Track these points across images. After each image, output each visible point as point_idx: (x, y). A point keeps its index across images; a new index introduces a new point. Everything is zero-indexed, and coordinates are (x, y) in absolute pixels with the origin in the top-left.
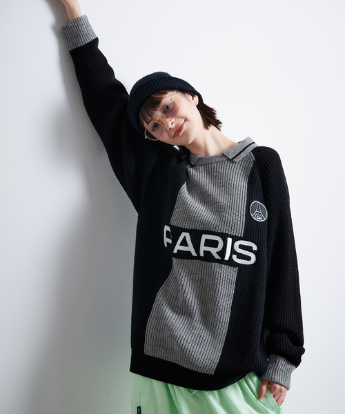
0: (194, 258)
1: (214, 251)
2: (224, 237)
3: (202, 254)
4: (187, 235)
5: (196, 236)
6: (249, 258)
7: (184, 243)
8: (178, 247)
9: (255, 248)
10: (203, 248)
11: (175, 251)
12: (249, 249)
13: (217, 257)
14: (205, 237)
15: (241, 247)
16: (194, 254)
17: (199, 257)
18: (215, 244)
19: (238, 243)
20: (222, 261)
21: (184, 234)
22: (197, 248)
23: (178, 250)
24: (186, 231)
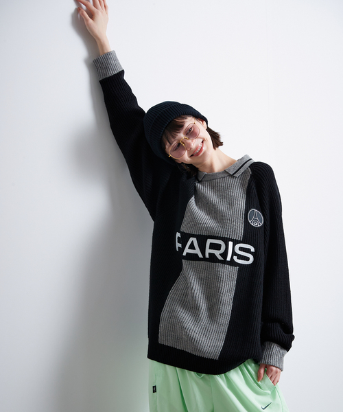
0: (200, 259)
1: (217, 253)
2: (226, 241)
4: (194, 240)
5: (202, 240)
6: (247, 259)
7: (192, 247)
8: (187, 250)
9: (253, 250)
10: (208, 251)
11: (184, 254)
12: (248, 251)
13: (220, 258)
14: (209, 241)
15: (241, 249)
16: (201, 256)
17: (204, 259)
18: (218, 247)
19: (238, 246)
20: (224, 262)
21: (191, 239)
22: (203, 250)
23: (187, 253)
24: (193, 236)
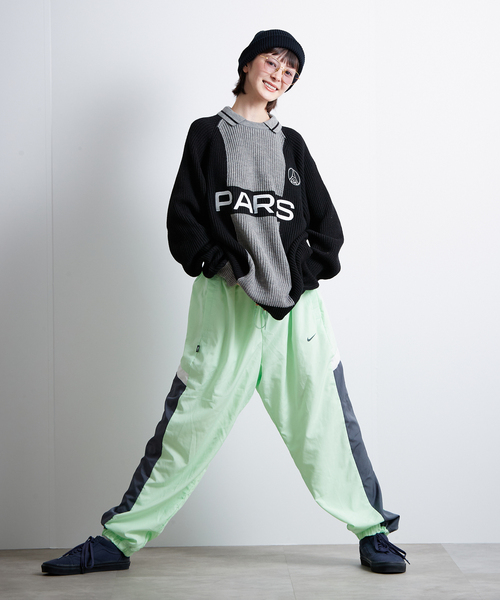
1: (267, 207)
3: (256, 212)
4: (245, 195)
6: (288, 215)
7: (244, 200)
8: (239, 204)
9: (292, 207)
10: (256, 206)
11: (236, 208)
12: (288, 207)
13: (271, 211)
14: (256, 197)
15: (281, 205)
16: (251, 210)
18: (267, 201)
19: (279, 202)
20: (274, 215)
21: (242, 194)
23: (240, 206)
24: (244, 191)
